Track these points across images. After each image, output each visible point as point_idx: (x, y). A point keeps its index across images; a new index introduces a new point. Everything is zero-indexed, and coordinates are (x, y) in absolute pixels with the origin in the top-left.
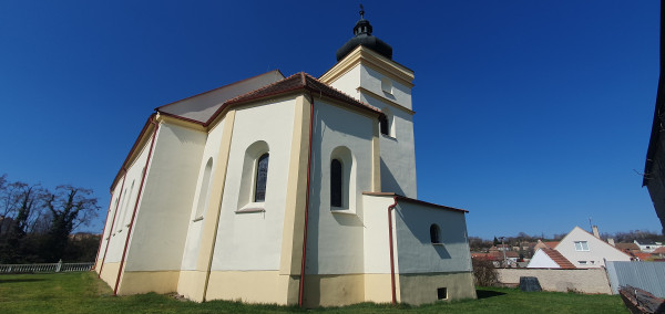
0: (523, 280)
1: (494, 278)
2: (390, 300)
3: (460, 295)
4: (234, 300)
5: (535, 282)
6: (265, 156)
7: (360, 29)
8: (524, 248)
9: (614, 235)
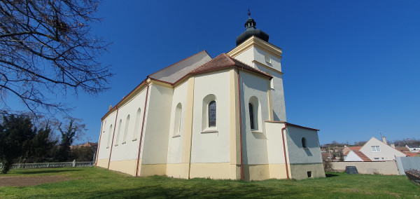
0: (348, 168)
1: (330, 167)
2: (286, 177)
3: (318, 176)
4: (206, 177)
5: (355, 169)
6: (213, 102)
7: (249, 24)
8: (336, 151)
9: (393, 142)
